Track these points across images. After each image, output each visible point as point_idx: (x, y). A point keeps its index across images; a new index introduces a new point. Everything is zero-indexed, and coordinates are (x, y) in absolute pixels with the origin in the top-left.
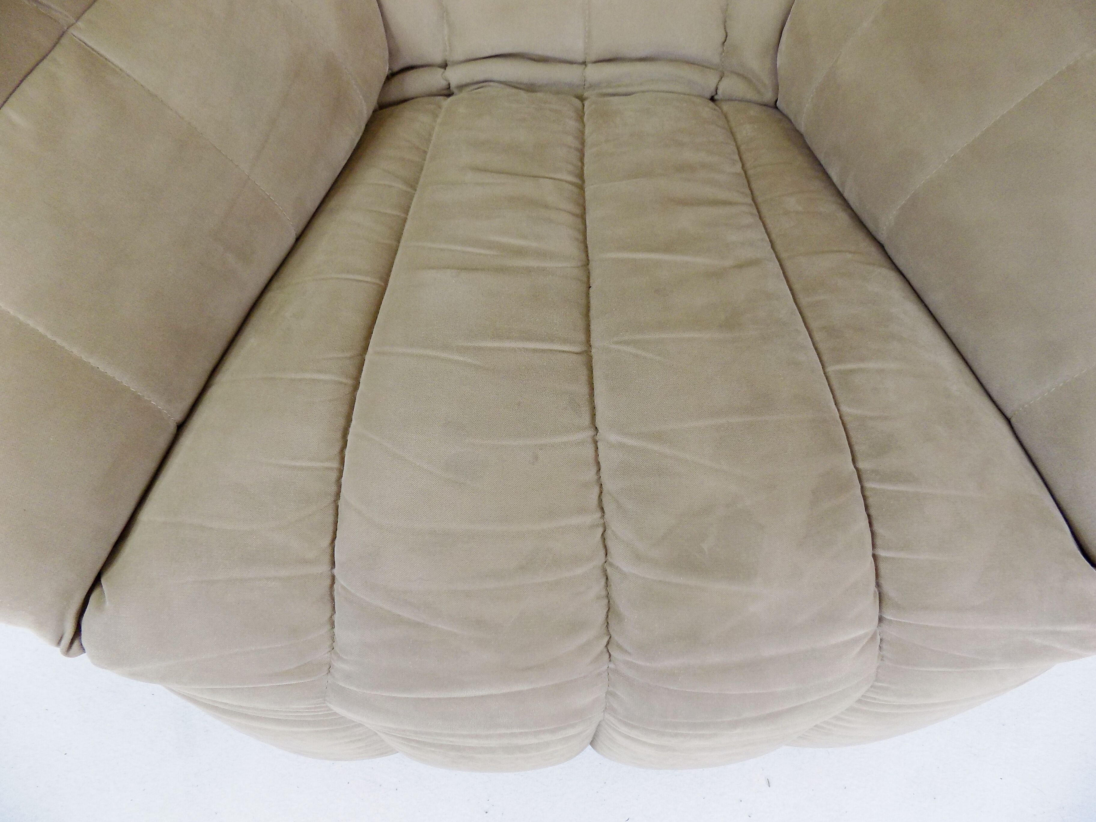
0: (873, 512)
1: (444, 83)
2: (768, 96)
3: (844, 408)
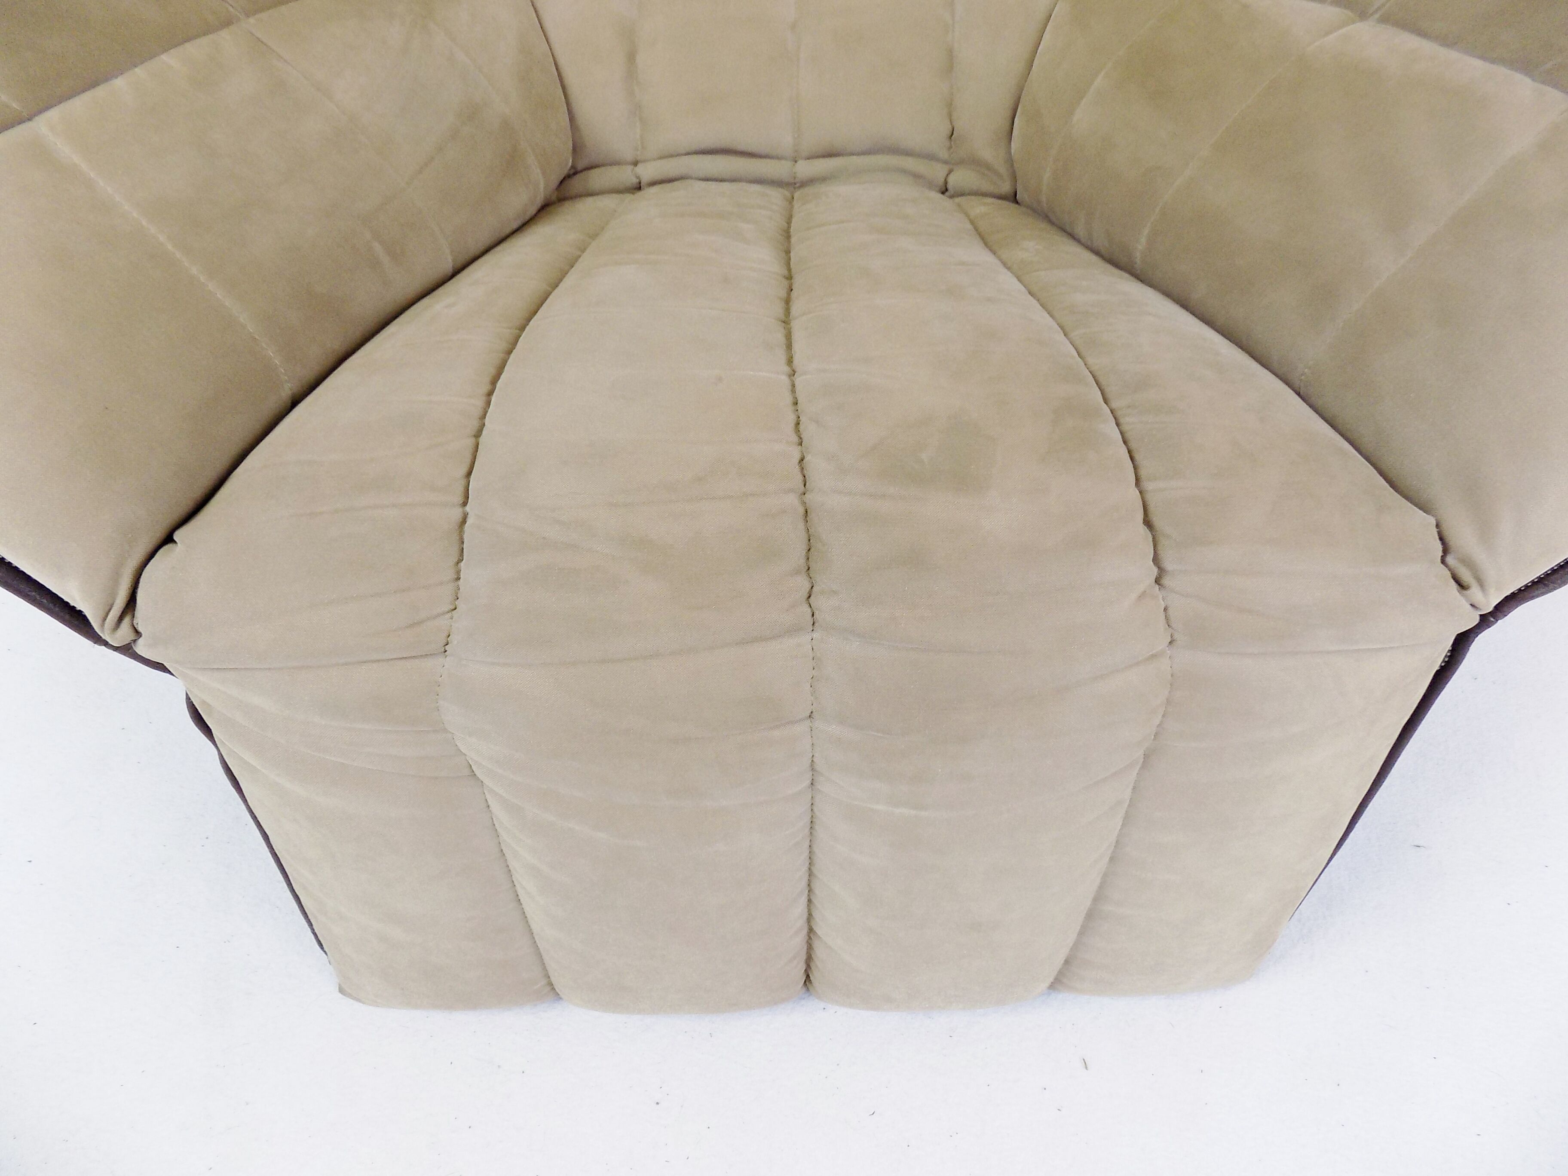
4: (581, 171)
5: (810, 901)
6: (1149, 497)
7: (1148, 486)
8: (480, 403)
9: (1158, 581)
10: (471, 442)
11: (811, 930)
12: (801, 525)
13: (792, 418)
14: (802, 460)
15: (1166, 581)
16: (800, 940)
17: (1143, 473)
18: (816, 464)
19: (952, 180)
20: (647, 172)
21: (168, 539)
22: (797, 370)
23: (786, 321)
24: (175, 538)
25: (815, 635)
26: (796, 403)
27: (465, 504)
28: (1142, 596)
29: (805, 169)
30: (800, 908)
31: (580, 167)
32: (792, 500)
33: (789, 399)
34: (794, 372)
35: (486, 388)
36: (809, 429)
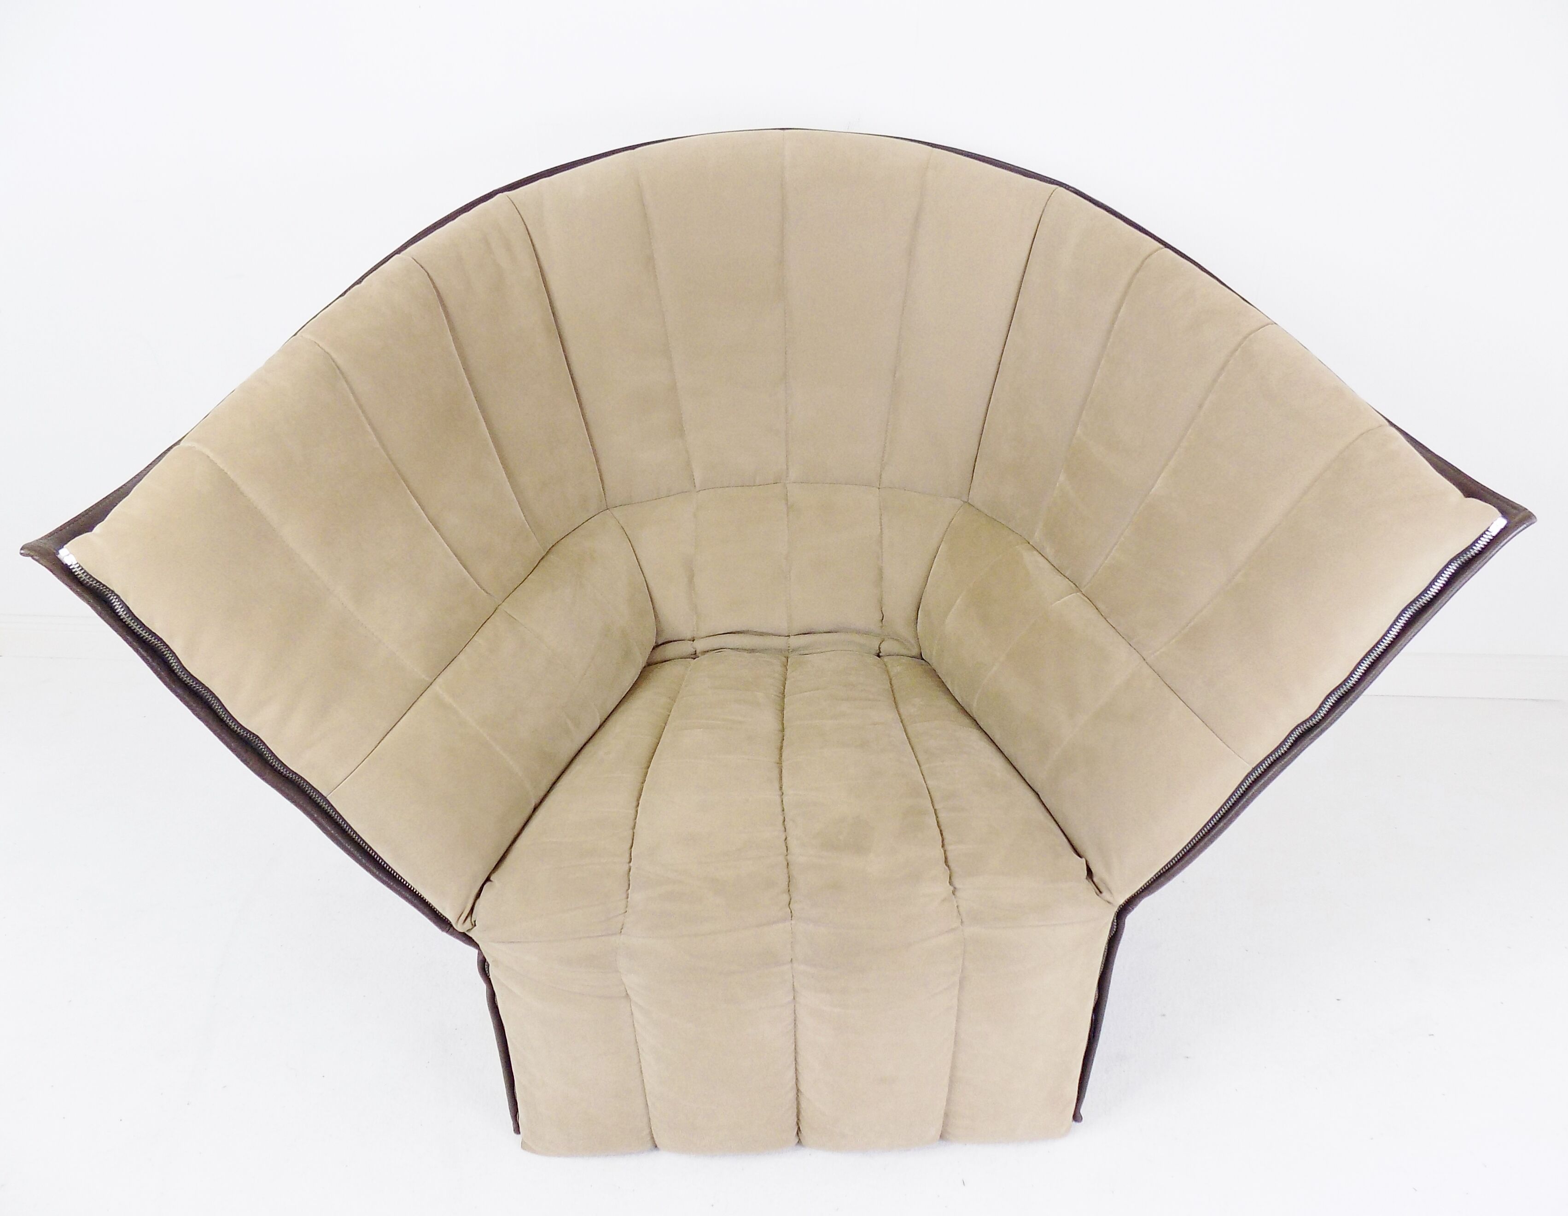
0: (942, 828)
1: (692, 650)
2: (915, 652)
3: (928, 782)
4: (661, 645)
5: (796, 1069)
6: (948, 854)
7: (949, 848)
8: (633, 812)
9: (954, 893)
10: (631, 832)
11: (798, 1090)
12: (786, 870)
13: (781, 818)
14: (786, 839)
15: (957, 893)
16: (792, 1095)
17: (946, 842)
18: (793, 843)
19: (884, 647)
20: (700, 645)
21: (488, 879)
22: (784, 792)
23: (780, 763)
24: (491, 879)
25: (793, 922)
26: (783, 810)
27: (630, 862)
28: (944, 900)
29: (795, 642)
30: (791, 1073)
31: (660, 643)
32: (781, 859)
33: (780, 809)
34: (783, 793)
35: (635, 804)
36: (789, 824)
